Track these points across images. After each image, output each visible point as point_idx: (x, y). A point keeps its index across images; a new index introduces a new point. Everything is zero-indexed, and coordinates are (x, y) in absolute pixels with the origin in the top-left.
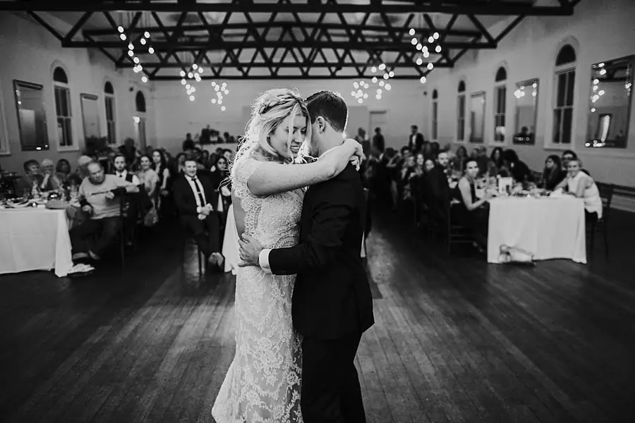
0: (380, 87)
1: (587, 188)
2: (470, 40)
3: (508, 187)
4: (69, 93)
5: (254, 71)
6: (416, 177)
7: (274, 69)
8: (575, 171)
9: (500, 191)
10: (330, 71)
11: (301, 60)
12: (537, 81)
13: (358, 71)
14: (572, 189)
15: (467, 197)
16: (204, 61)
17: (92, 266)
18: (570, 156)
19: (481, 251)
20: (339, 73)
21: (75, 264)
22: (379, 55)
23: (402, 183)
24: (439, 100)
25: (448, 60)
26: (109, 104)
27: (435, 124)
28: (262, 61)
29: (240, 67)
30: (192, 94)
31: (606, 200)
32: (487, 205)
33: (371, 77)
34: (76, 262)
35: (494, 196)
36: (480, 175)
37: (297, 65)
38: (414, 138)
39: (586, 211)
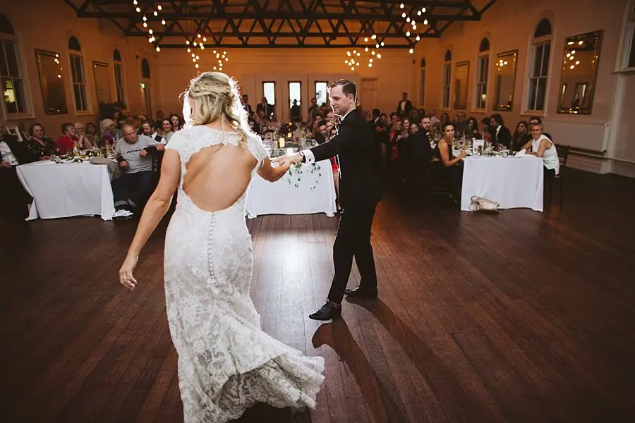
0: (371, 56)
1: (547, 149)
2: (458, 10)
3: (480, 147)
4: (82, 61)
5: (252, 40)
6: (402, 139)
7: (272, 38)
8: (538, 134)
9: (474, 152)
10: (325, 40)
11: (298, 30)
12: (517, 51)
13: (351, 40)
14: (535, 149)
15: (445, 156)
16: (207, 31)
17: (131, 212)
18: (536, 121)
19: (456, 201)
20: (332, 42)
21: (117, 211)
22: (371, 26)
23: (390, 145)
24: (426, 68)
25: (436, 31)
26: (118, 70)
27: (422, 91)
28: (261, 31)
29: (240, 36)
30: (197, 62)
31: (563, 159)
32: (461, 163)
33: (364, 46)
34: (117, 208)
35: (469, 155)
36: (458, 137)
37: (294, 34)
38: (403, 104)
39: (545, 168)
